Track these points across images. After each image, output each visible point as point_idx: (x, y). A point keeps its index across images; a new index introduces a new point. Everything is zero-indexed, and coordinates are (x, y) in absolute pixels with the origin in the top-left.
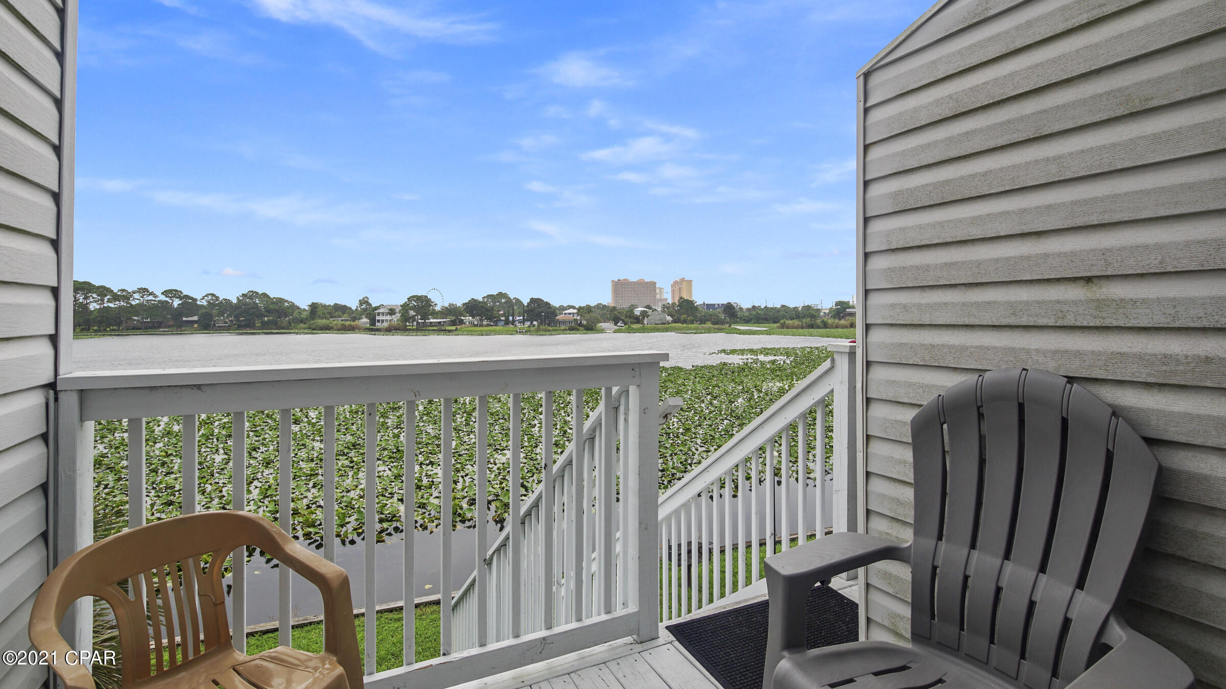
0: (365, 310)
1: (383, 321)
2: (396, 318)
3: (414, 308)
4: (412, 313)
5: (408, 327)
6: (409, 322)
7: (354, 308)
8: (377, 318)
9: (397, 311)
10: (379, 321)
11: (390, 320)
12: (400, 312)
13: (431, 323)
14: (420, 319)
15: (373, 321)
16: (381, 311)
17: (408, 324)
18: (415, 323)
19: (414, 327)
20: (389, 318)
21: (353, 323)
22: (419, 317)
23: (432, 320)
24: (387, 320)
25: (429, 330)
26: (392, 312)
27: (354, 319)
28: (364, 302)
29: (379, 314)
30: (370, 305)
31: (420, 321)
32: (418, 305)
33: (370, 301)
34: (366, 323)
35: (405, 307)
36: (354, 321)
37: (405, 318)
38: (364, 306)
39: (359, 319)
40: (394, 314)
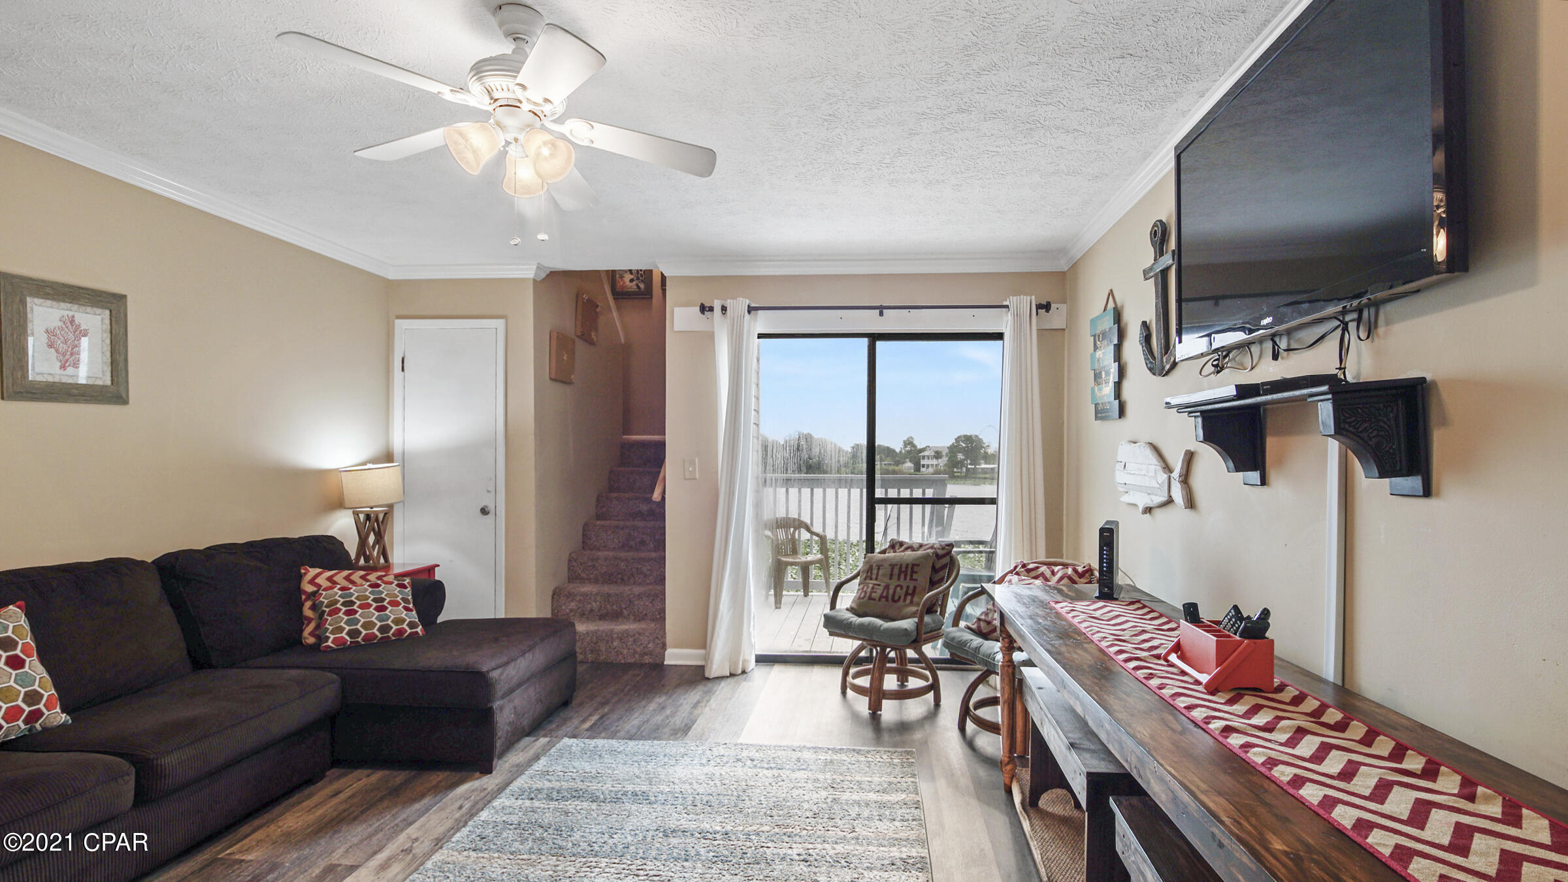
0: (909, 452)
1: (928, 466)
2: (943, 462)
3: (963, 450)
4: (960, 456)
5: (956, 474)
6: (957, 468)
7: (898, 450)
8: (922, 462)
9: (944, 454)
10: (923, 466)
11: (936, 465)
12: (947, 455)
13: (983, 469)
14: (970, 464)
15: (918, 467)
16: (926, 453)
17: (955, 470)
18: (964, 470)
19: (963, 474)
20: (935, 462)
21: (896, 468)
22: (969, 461)
23: (983, 466)
24: (932, 465)
25: (980, 478)
26: (938, 455)
27: (897, 463)
28: (909, 443)
29: (924, 457)
30: (914, 446)
31: (969, 466)
32: (968, 447)
33: (916, 442)
34: (909, 468)
35: (953, 449)
36: (897, 466)
37: (953, 463)
38: (908, 448)
39: (903, 463)
40: (941, 458)
